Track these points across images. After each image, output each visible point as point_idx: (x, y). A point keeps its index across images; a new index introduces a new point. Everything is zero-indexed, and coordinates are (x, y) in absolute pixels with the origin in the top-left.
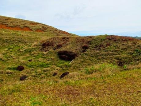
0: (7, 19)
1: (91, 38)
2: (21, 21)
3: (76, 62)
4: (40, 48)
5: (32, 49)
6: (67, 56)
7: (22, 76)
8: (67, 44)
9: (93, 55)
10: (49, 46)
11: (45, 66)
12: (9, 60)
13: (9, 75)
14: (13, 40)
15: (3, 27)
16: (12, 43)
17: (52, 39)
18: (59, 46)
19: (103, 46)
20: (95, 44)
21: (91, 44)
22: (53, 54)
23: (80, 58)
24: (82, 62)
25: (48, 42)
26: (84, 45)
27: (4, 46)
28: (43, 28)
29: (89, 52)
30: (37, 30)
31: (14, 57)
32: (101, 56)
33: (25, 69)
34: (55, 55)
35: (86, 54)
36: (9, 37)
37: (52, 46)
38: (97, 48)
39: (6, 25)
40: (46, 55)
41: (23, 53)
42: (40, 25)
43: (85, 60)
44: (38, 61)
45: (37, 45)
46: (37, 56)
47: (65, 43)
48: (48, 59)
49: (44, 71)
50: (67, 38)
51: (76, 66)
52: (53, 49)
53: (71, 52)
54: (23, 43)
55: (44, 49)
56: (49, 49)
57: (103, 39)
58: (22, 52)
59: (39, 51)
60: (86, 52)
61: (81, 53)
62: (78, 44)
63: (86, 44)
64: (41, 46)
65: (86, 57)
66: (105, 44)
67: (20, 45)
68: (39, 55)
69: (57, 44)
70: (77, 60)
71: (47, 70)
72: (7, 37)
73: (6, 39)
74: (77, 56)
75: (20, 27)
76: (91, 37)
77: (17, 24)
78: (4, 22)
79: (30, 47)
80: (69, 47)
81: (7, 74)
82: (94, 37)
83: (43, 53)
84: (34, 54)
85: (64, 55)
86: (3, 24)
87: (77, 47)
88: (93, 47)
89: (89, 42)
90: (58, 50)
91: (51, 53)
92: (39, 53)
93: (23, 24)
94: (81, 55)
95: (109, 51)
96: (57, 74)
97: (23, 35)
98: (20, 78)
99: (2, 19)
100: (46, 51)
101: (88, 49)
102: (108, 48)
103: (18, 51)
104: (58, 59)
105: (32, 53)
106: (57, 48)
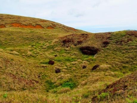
0: (19, 17)
1: (110, 35)
2: (32, 19)
3: (99, 56)
4: (61, 44)
5: (54, 45)
6: (89, 51)
7: (56, 69)
8: (88, 40)
9: (115, 50)
10: (70, 43)
11: (71, 61)
12: (37, 55)
13: (45, 69)
14: (33, 38)
15: (18, 25)
16: (32, 41)
17: (72, 36)
18: (80, 42)
19: (124, 41)
20: (116, 40)
21: (111, 40)
22: (75, 49)
23: (103, 53)
24: (106, 56)
25: (68, 38)
26: (104, 40)
27: (27, 43)
28: (52, 25)
29: (111, 47)
30: (48, 27)
31: (41, 53)
32: (124, 50)
33: (55, 63)
34: (77, 50)
35: (108, 49)
36: (29, 35)
37: (72, 42)
38: (118, 43)
39: (20, 24)
40: (69, 51)
41: (47, 49)
42: (50, 22)
43: (109, 54)
44: (63, 56)
45: (57, 42)
46: (61, 51)
47: (85, 39)
48: (72, 54)
49: (73, 64)
50: (86, 35)
51: (101, 60)
52: (74, 45)
53: (93, 48)
54: (42, 40)
55: (65, 45)
56: (70, 45)
57: (123, 35)
58: (45, 48)
59: (61, 47)
60: (108, 47)
61: (103, 48)
62: (99, 40)
63: (106, 39)
64: (61, 42)
65: (108, 51)
66: (126, 39)
67: (40, 42)
68: (62, 51)
69: (77, 40)
70: (100, 54)
71: (75, 64)
72: (27, 35)
73: (27, 37)
74: (99, 51)
75: (33, 25)
76: (109, 33)
77: (29, 22)
78: (18, 21)
79: (51, 44)
80: (90, 43)
81: (42, 68)
82: (113, 33)
83: (65, 48)
84: (57, 50)
85: (86, 50)
86: (17, 23)
87: (98, 42)
88: (114, 43)
89: (109, 38)
90: (79, 46)
91: (73, 49)
92: (62, 49)
93: (35, 22)
94: (103, 50)
95: (132, 45)
96: (87, 67)
97: (40, 33)
98: (55, 71)
99: (14, 18)
100: (67, 47)
101: (109, 44)
102: (131, 43)
103: (42, 48)
104: (81, 54)
105: (55, 49)
106: (78, 44)
